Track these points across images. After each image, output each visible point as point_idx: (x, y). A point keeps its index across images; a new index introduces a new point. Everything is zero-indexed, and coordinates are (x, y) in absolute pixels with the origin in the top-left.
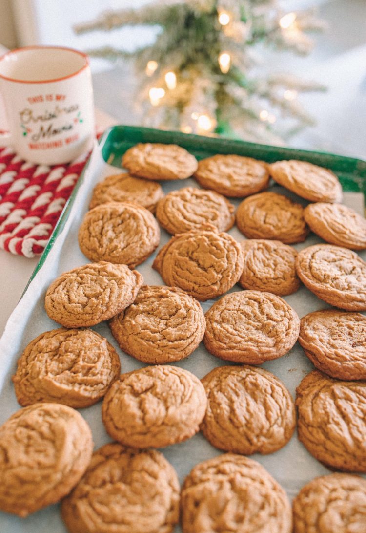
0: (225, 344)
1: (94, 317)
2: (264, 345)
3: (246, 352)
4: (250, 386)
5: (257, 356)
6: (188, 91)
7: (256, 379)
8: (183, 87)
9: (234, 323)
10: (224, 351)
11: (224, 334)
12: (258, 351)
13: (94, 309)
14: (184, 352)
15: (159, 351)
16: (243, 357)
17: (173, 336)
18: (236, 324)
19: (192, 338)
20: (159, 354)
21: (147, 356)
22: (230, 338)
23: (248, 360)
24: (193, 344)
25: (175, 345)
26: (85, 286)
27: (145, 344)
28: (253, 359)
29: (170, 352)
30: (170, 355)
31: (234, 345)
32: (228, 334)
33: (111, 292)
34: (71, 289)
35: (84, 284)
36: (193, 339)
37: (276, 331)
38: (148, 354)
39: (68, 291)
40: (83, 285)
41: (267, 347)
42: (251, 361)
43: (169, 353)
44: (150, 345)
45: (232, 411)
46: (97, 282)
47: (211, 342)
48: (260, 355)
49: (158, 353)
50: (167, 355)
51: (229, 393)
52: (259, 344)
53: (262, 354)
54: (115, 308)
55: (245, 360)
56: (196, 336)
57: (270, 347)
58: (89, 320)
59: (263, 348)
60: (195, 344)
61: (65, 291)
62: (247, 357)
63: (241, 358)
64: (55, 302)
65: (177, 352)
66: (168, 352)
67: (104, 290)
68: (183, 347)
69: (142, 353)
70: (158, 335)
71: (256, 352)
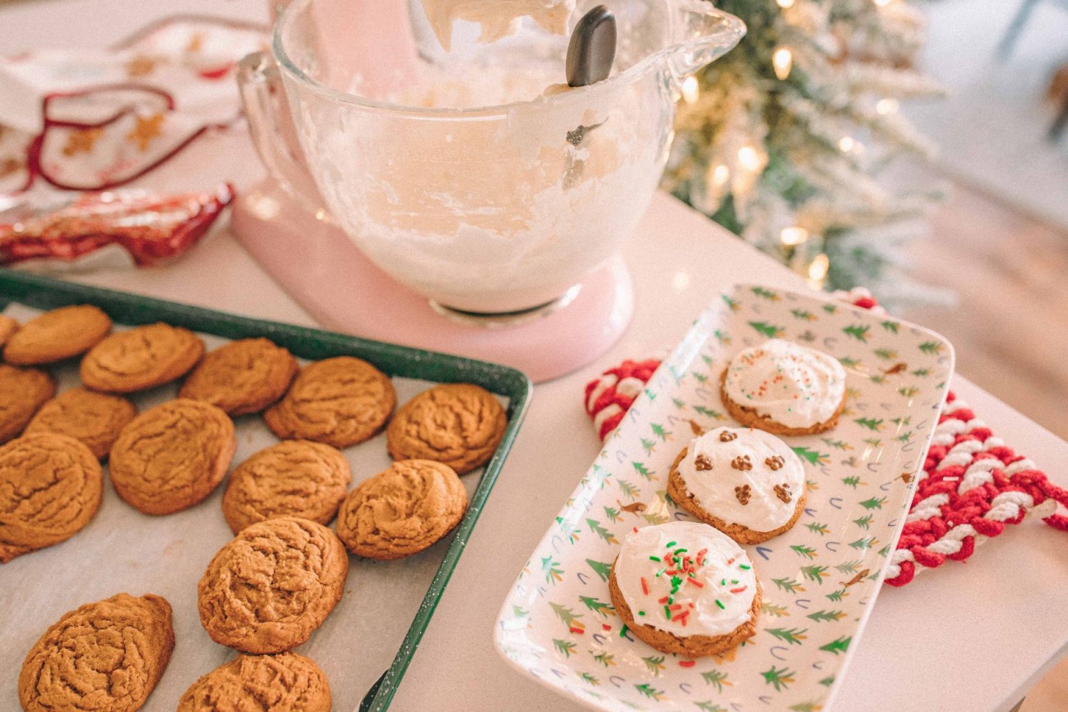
1: (135, 697)
6: (718, 107)
8: (712, 99)
13: (129, 685)
26: (88, 658)
33: (138, 647)
34: (65, 674)
35: (82, 655)
39: (63, 680)
40: (82, 658)
46: (102, 642)
58: (130, 705)
61: (58, 681)
64: (56, 706)
67: (124, 648)
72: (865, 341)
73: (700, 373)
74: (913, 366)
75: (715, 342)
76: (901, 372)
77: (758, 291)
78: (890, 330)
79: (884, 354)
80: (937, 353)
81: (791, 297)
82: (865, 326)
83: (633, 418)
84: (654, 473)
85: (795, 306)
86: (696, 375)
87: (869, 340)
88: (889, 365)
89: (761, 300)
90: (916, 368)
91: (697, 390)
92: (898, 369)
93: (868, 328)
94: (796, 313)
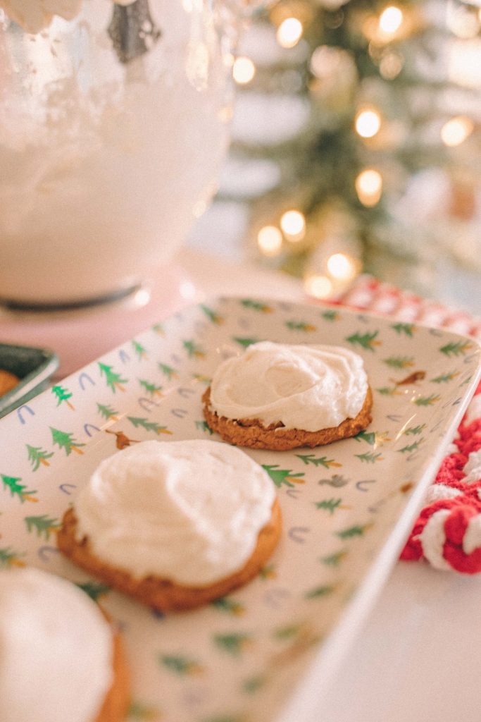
72: (372, 350)
73: (151, 382)
74: (433, 373)
75: (182, 353)
76: (419, 382)
77: (246, 303)
78: (403, 333)
79: (396, 363)
80: (464, 354)
81: (285, 306)
82: (372, 332)
83: (20, 416)
84: (35, 492)
85: (289, 316)
86: (143, 383)
87: (377, 348)
88: (403, 374)
89: (251, 313)
90: (438, 374)
91: (141, 400)
92: (414, 378)
93: (376, 334)
94: (291, 325)
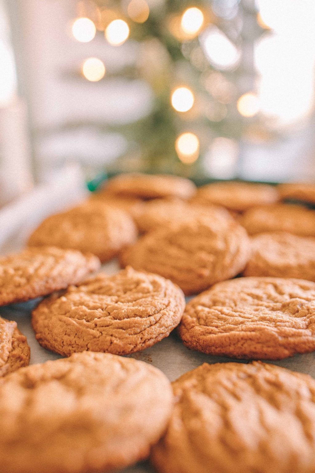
0: (217, 327)
2: (287, 324)
3: (253, 333)
4: (266, 387)
5: (275, 339)
7: (277, 376)
9: (233, 305)
10: (214, 335)
11: (214, 315)
12: (276, 332)
14: (140, 336)
15: (95, 332)
16: (249, 342)
17: (123, 311)
18: (236, 305)
19: (158, 316)
20: (95, 337)
21: (73, 342)
22: (225, 320)
23: (258, 348)
24: (158, 325)
25: (126, 322)
27: (74, 322)
28: (269, 347)
29: (114, 334)
30: (113, 338)
31: (232, 326)
32: (224, 316)
33: (40, 265)
36: (158, 319)
37: (308, 310)
38: (76, 339)
41: (293, 327)
42: (265, 349)
43: (112, 335)
44: (81, 324)
45: (227, 424)
47: (193, 327)
48: (280, 339)
49: (92, 335)
50: (109, 338)
51: (219, 395)
52: (278, 323)
53: (284, 337)
54: (42, 283)
55: (252, 348)
56: (164, 314)
57: (299, 328)
59: (286, 328)
60: (161, 326)
62: (258, 343)
63: (246, 345)
65: (127, 335)
66: (110, 333)
68: (138, 327)
69: (66, 338)
70: (98, 312)
71: (274, 333)
